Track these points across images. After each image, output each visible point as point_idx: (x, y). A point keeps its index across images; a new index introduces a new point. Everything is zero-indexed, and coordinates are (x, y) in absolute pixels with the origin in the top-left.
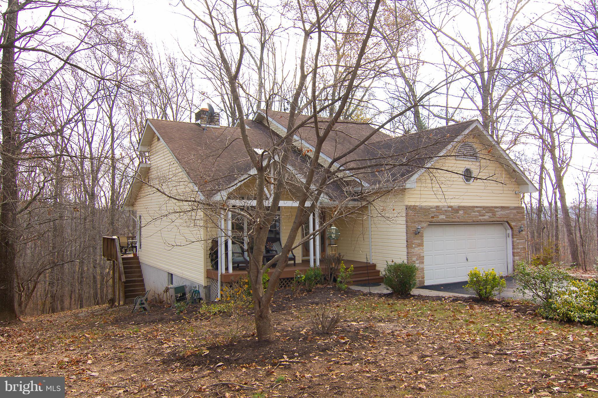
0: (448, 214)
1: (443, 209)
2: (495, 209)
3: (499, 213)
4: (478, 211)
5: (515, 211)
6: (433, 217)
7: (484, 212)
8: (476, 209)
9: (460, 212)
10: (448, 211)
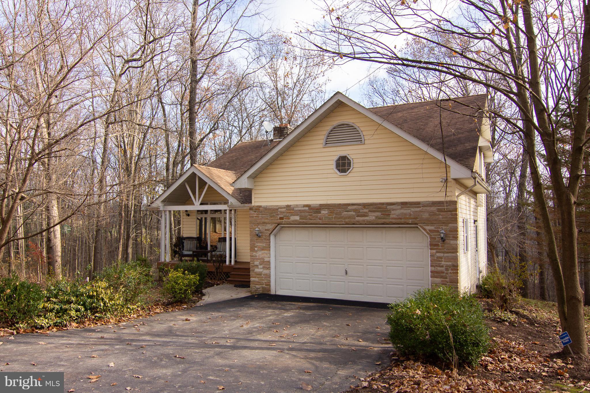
0: (303, 214)
1: (297, 209)
2: (389, 207)
3: (398, 212)
4: (355, 210)
5: (434, 209)
6: (281, 218)
7: (367, 211)
9: (323, 212)
10: (304, 211)
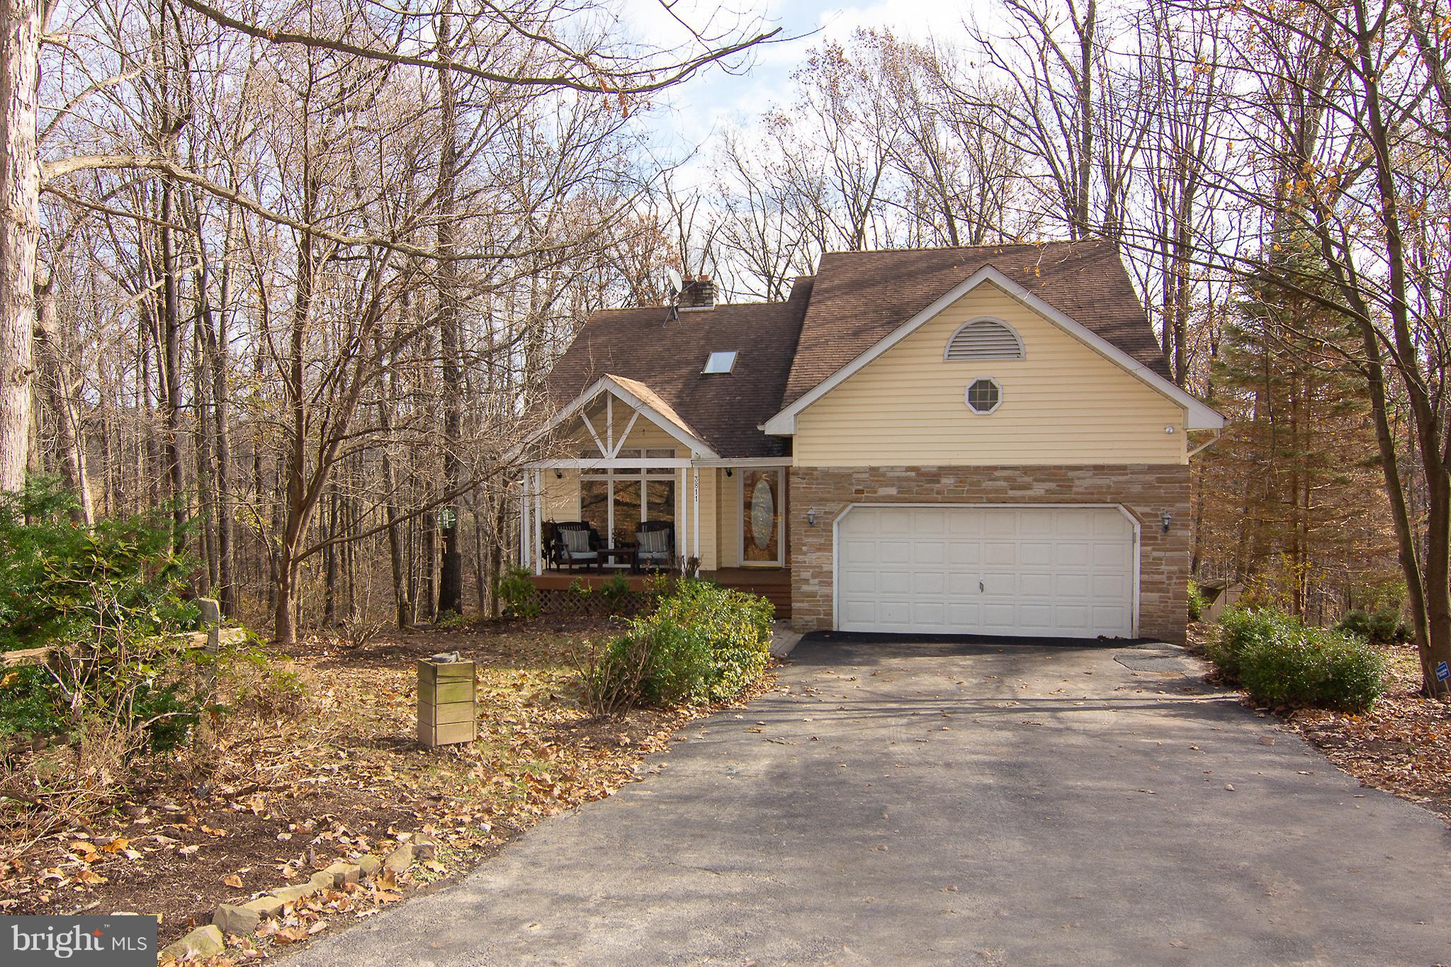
0: (904, 484)
1: (891, 474)
2: (1071, 474)
3: (1087, 482)
4: (1006, 479)
6: (859, 492)
8: (997, 474)
9: (944, 481)
10: (908, 479)
